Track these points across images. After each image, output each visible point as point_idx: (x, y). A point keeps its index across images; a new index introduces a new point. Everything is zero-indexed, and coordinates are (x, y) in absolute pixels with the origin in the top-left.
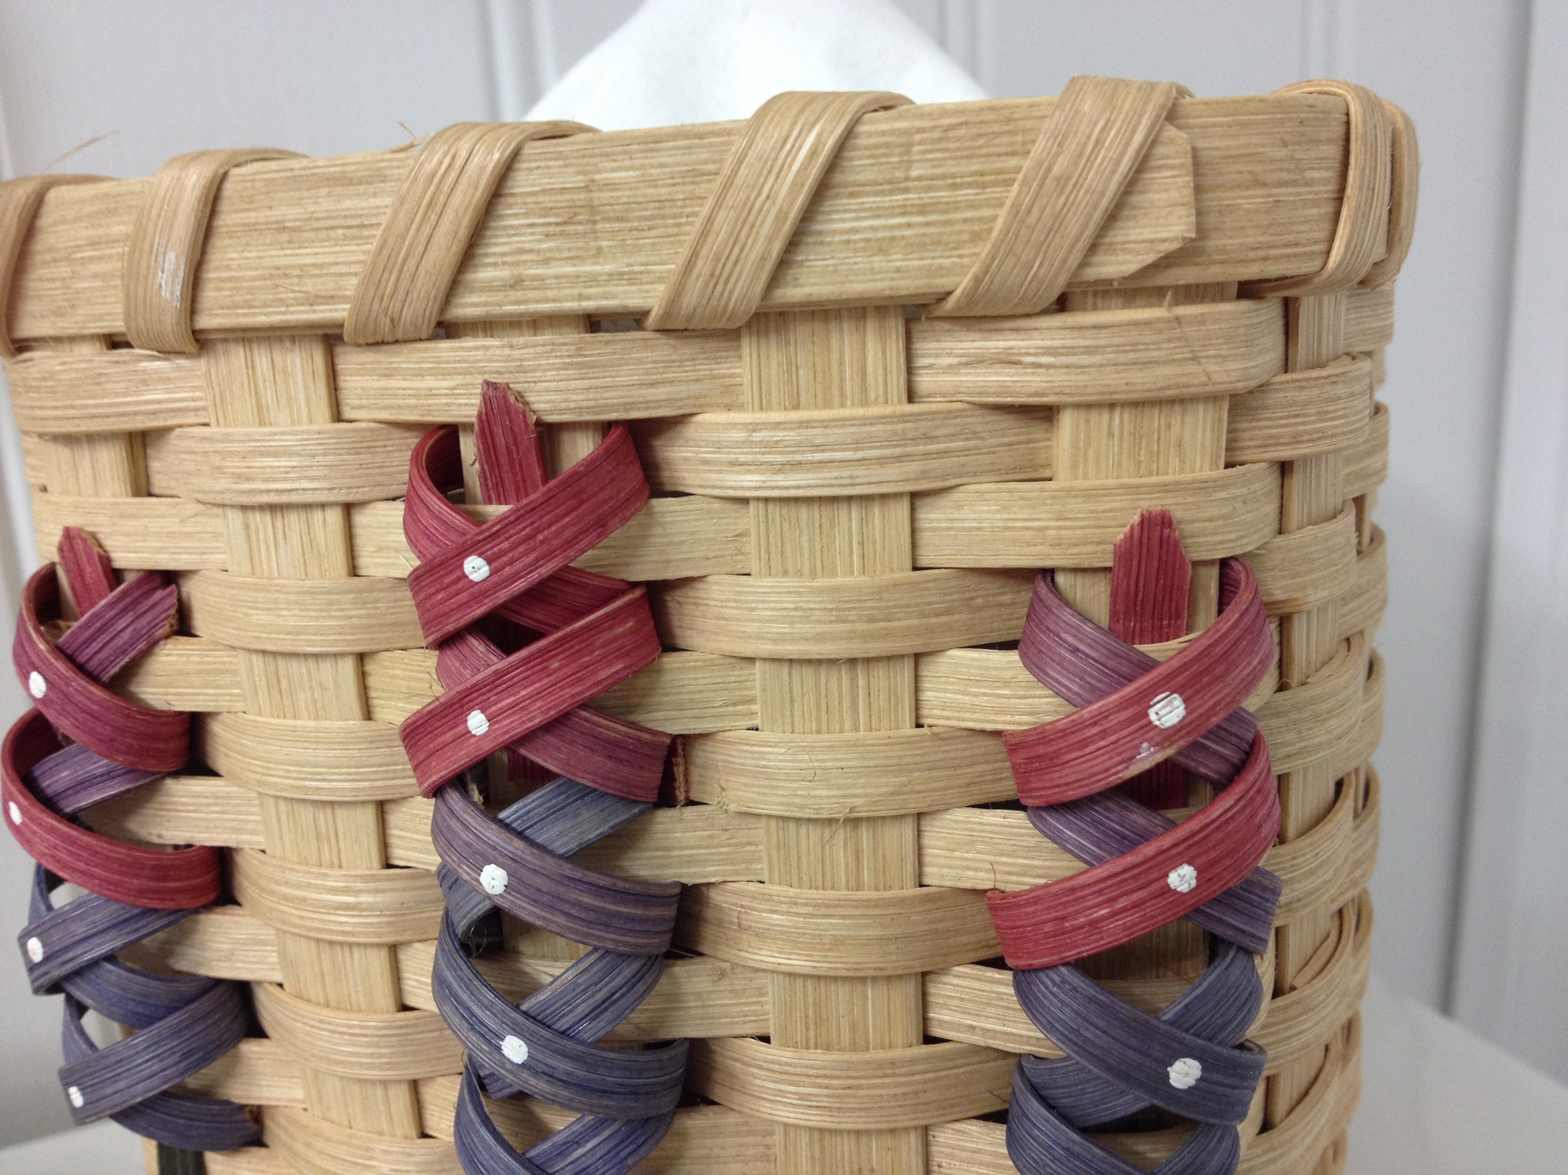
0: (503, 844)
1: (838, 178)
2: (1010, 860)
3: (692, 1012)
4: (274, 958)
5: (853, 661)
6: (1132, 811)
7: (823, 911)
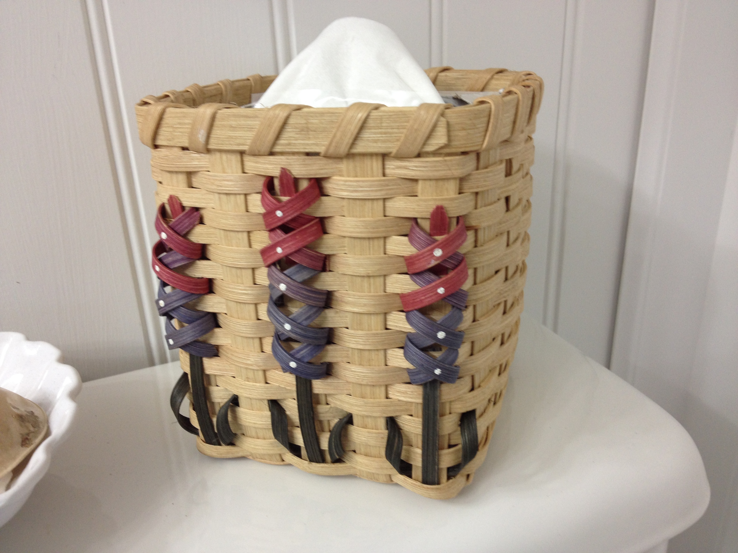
0: (285, 279)
1: (366, 125)
2: (406, 287)
3: (330, 321)
4: (224, 307)
5: (369, 238)
6: (431, 275)
7: (361, 297)
